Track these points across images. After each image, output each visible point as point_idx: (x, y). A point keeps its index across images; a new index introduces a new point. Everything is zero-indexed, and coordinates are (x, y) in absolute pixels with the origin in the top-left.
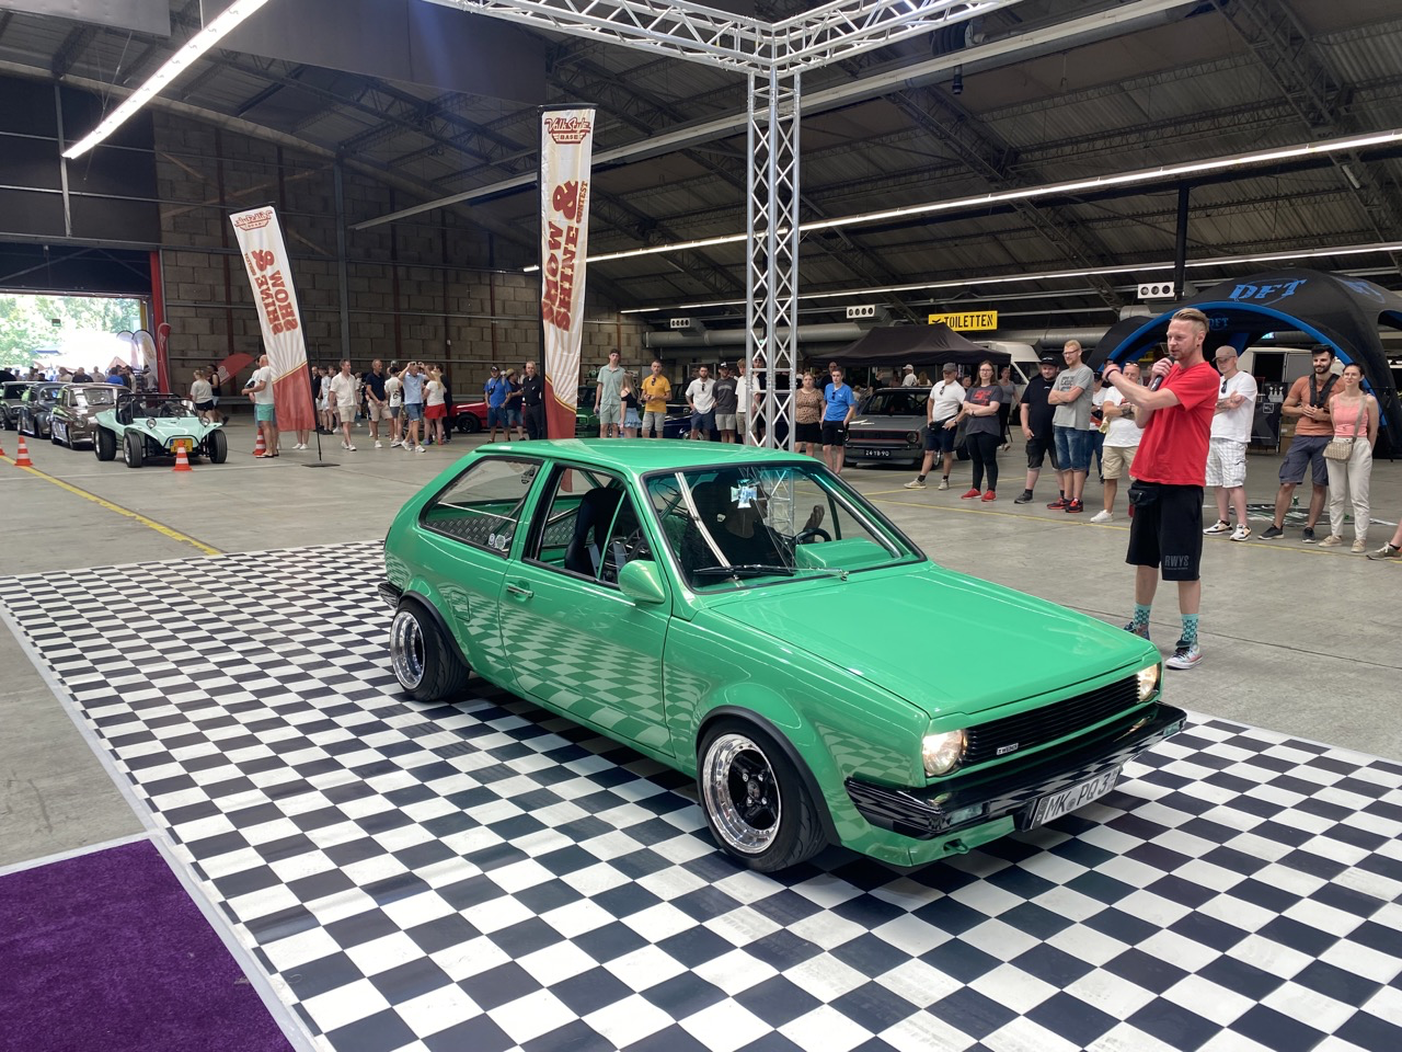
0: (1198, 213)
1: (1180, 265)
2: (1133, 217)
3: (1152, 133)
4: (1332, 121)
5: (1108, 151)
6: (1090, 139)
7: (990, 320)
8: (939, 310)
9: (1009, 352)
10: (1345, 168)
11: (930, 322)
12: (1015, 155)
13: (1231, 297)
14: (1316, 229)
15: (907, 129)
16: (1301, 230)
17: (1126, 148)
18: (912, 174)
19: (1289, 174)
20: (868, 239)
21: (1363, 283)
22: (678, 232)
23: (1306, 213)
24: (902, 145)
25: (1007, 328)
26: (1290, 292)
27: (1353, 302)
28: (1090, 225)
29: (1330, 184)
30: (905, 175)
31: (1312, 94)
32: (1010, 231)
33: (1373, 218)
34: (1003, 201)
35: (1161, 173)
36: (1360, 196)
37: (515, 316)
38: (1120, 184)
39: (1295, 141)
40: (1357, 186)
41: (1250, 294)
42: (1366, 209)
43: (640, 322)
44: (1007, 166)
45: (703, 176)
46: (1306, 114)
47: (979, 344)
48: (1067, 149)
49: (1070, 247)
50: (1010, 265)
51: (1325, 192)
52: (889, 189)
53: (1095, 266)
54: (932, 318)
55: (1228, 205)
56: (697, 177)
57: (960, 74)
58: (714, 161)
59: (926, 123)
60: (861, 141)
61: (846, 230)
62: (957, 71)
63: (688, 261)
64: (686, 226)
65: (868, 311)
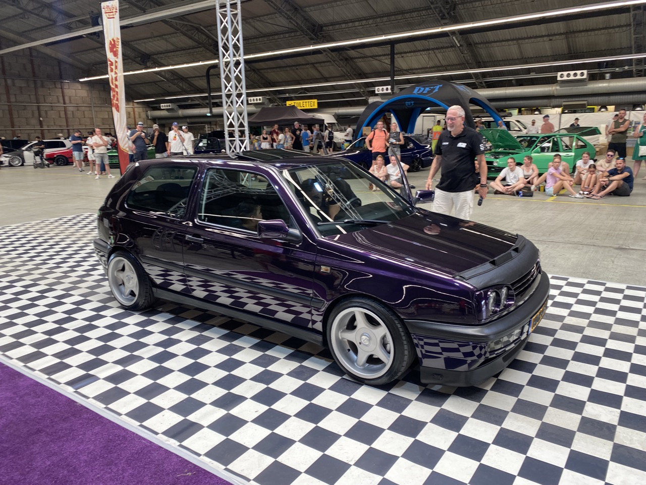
0: (398, 55)
1: (392, 78)
2: (371, 57)
3: (378, 20)
4: (449, 18)
5: (361, 27)
6: (352, 21)
7: (314, 104)
8: (291, 99)
9: (323, 119)
10: (454, 38)
11: (288, 105)
12: (321, 27)
13: (414, 92)
14: (444, 63)
15: (271, 14)
16: (438, 64)
17: (368, 26)
18: (275, 35)
19: (433, 40)
20: (257, 65)
21: (463, 86)
22: (162, 61)
23: (440, 56)
24: (269, 21)
25: (322, 107)
26: (436, 90)
27: (460, 94)
28: (354, 60)
29: (448, 44)
30: (272, 35)
31: (441, 6)
32: (320, 63)
33: (465, 59)
34: (317, 49)
35: (383, 38)
36: (460, 50)
37: (77, 104)
38: (367, 42)
39: (435, 25)
40: (459, 45)
41: (421, 91)
42: (462, 55)
43: (144, 106)
44: (317, 32)
45: (173, 33)
46: (439, 14)
47: (310, 115)
48: (343, 26)
49: (347, 70)
50: (321, 78)
51: (447, 47)
52: (265, 42)
53: (358, 79)
54: (288, 103)
55: (410, 52)
56: (170, 34)
58: (178, 26)
59: (281, 11)
60: (250, 18)
63: (168, 75)
64: (166, 58)
65: (258, 99)
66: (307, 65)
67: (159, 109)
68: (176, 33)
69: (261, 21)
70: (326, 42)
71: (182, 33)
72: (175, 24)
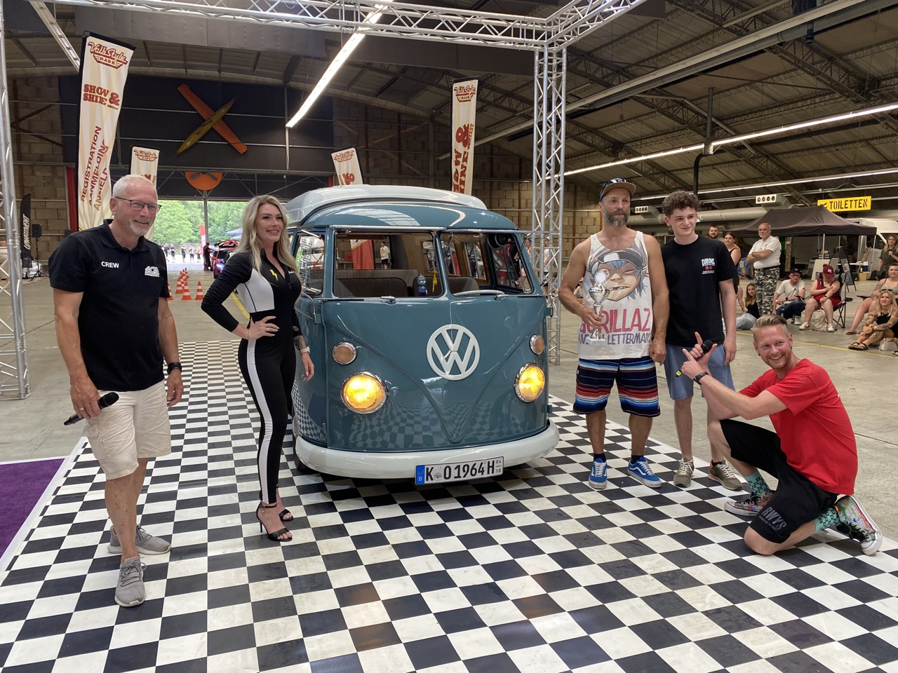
7: (866, 203)
8: (826, 196)
9: (875, 226)
11: (819, 205)
12: (876, 82)
15: (791, 71)
18: (799, 101)
22: (637, 150)
24: (787, 82)
25: (879, 208)
30: (793, 102)
44: (870, 91)
45: (651, 113)
47: (850, 221)
52: (781, 113)
54: (820, 202)
56: (648, 114)
57: (812, 30)
58: (655, 103)
59: (801, 65)
60: (758, 81)
61: (752, 143)
62: (810, 27)
63: (646, 168)
64: (643, 146)
65: (771, 198)
66: (855, 142)
68: (654, 112)
69: (773, 83)
70: (881, 104)
71: (659, 111)
72: (651, 101)
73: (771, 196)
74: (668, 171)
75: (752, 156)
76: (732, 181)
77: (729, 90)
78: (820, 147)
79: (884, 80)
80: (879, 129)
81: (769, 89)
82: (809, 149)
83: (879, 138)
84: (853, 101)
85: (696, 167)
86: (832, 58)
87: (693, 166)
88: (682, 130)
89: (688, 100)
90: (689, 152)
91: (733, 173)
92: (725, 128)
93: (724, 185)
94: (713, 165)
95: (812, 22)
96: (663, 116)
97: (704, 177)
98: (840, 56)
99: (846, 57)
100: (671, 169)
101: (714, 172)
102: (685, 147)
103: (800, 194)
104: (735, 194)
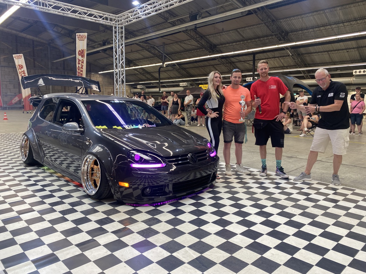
1: (253, 73)
2: (244, 61)
3: (245, 42)
4: (283, 40)
6: (232, 42)
8: (202, 84)
10: (288, 51)
11: (199, 87)
12: (215, 46)
14: (285, 65)
15: (189, 40)
16: (282, 65)
17: (240, 45)
19: (277, 52)
20: (183, 66)
21: (293, 78)
22: (138, 64)
24: (188, 43)
27: (288, 81)
28: (235, 63)
29: (286, 54)
30: (191, 51)
33: (296, 63)
40: (291, 55)
43: (130, 86)
44: (213, 48)
46: (277, 38)
48: (227, 45)
52: (187, 54)
56: (141, 50)
57: (196, 27)
58: (144, 46)
59: (193, 38)
60: (179, 42)
61: (178, 64)
62: (195, 26)
63: (141, 71)
64: (140, 62)
65: (185, 84)
66: (210, 66)
67: (136, 88)
68: (144, 50)
69: (184, 43)
70: (217, 54)
71: (145, 49)
72: (142, 45)
73: (185, 83)
74: (149, 73)
75: (178, 68)
76: (172, 77)
77: (170, 44)
78: (199, 67)
79: (218, 45)
80: (216, 62)
81: (183, 45)
82: (196, 67)
83: (217, 65)
84: (209, 52)
85: (159, 72)
86: (202, 36)
87: (158, 71)
88: (154, 57)
89: (156, 46)
90: (156, 66)
91: (172, 74)
92: (169, 58)
93: (169, 79)
94: (165, 71)
95: (196, 24)
96: (147, 51)
97: (162, 76)
98: (204, 36)
99: (206, 37)
100: (150, 72)
101: (166, 74)
102: (155, 63)
103: (194, 83)
104: (173, 82)
